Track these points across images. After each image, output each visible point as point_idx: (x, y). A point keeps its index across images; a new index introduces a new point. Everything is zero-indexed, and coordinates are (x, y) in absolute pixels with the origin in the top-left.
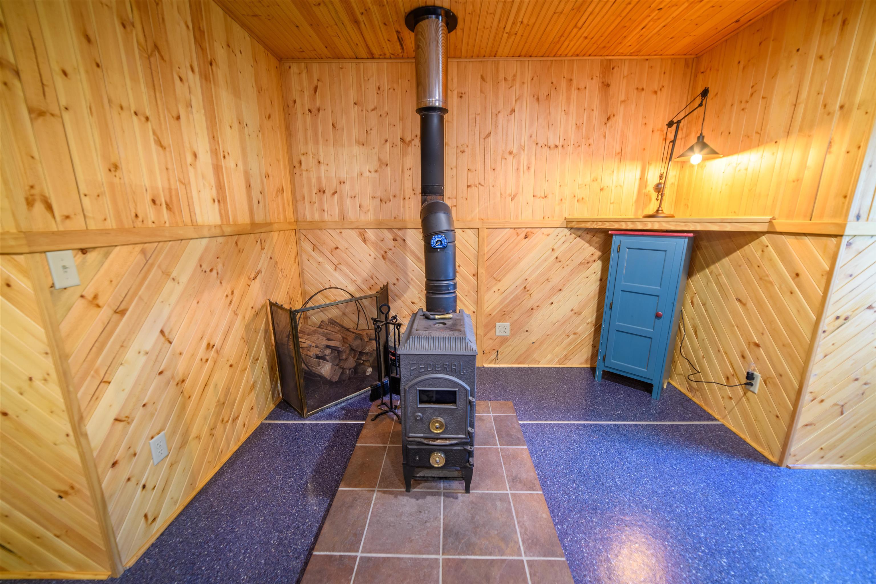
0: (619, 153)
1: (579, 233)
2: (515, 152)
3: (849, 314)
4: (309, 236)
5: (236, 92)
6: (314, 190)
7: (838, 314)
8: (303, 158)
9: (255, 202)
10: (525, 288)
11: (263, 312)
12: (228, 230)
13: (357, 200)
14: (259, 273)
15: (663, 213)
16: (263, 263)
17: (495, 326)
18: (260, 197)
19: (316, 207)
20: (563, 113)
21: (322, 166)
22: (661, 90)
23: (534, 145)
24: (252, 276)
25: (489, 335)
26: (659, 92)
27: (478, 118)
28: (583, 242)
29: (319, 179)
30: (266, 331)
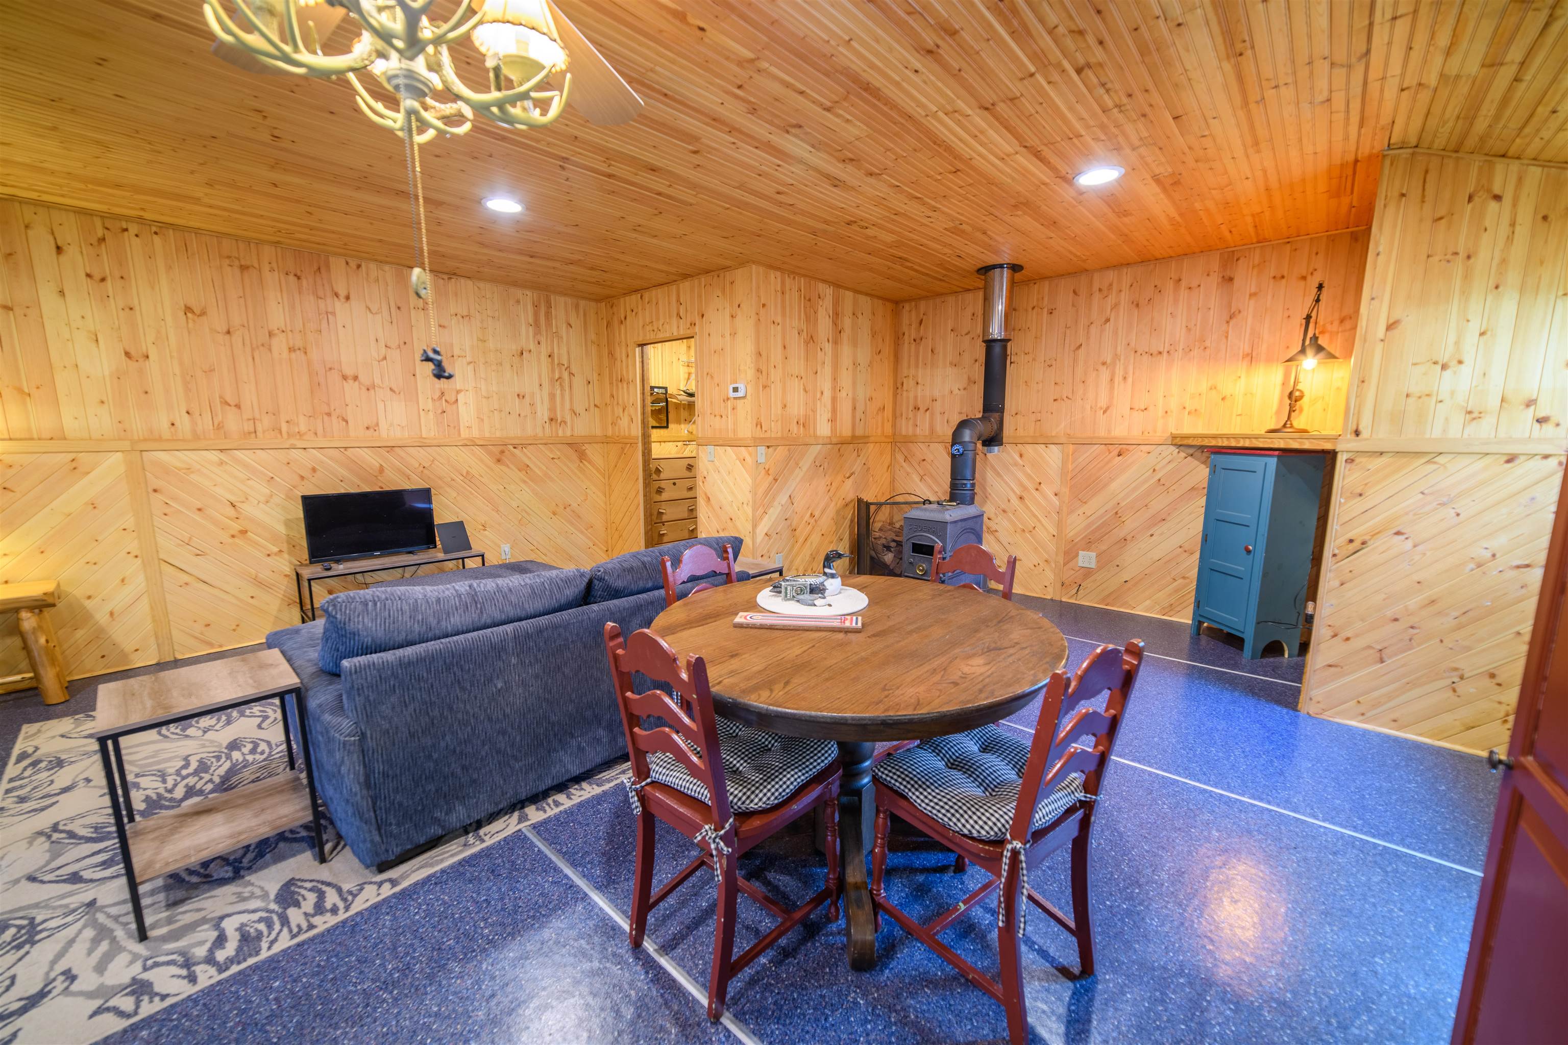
0: (1248, 355)
1: (1191, 451)
2: (1108, 362)
3: (1366, 538)
4: (902, 449)
5: (854, 343)
6: (911, 408)
7: (1350, 536)
8: (905, 381)
9: (858, 420)
10: (1116, 513)
11: (852, 505)
12: (834, 440)
13: (946, 415)
14: (852, 474)
15: (1292, 427)
16: (857, 467)
17: (1077, 555)
18: (863, 416)
19: (911, 422)
20: (1169, 316)
21: (919, 386)
22: (1312, 274)
23: (1133, 353)
24: (847, 475)
25: (1071, 564)
26: (1309, 277)
27: (1068, 331)
28: (1196, 463)
29: (916, 397)
30: (852, 521)
